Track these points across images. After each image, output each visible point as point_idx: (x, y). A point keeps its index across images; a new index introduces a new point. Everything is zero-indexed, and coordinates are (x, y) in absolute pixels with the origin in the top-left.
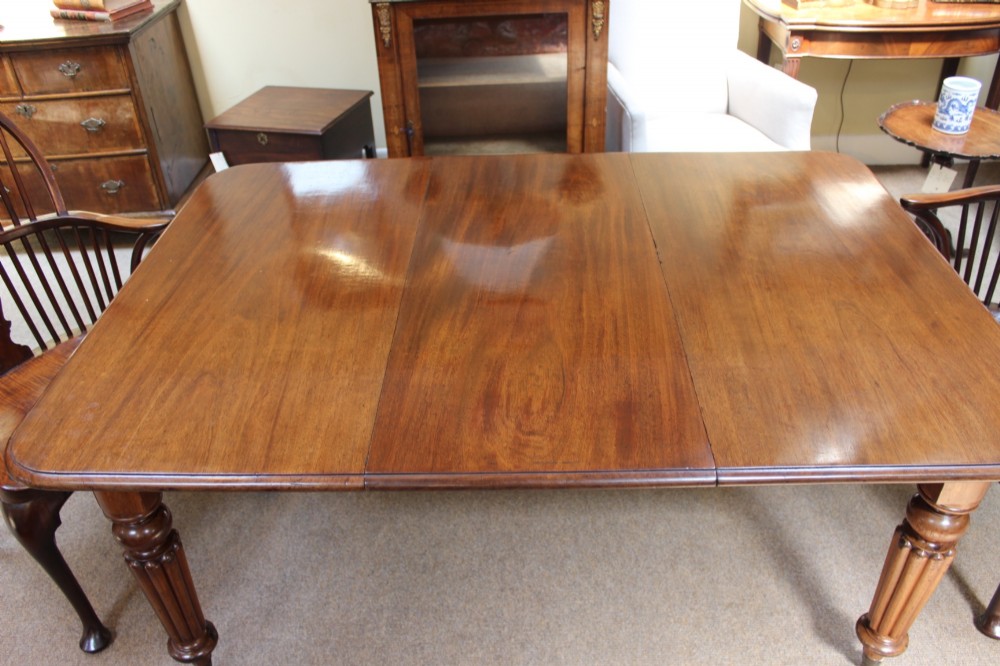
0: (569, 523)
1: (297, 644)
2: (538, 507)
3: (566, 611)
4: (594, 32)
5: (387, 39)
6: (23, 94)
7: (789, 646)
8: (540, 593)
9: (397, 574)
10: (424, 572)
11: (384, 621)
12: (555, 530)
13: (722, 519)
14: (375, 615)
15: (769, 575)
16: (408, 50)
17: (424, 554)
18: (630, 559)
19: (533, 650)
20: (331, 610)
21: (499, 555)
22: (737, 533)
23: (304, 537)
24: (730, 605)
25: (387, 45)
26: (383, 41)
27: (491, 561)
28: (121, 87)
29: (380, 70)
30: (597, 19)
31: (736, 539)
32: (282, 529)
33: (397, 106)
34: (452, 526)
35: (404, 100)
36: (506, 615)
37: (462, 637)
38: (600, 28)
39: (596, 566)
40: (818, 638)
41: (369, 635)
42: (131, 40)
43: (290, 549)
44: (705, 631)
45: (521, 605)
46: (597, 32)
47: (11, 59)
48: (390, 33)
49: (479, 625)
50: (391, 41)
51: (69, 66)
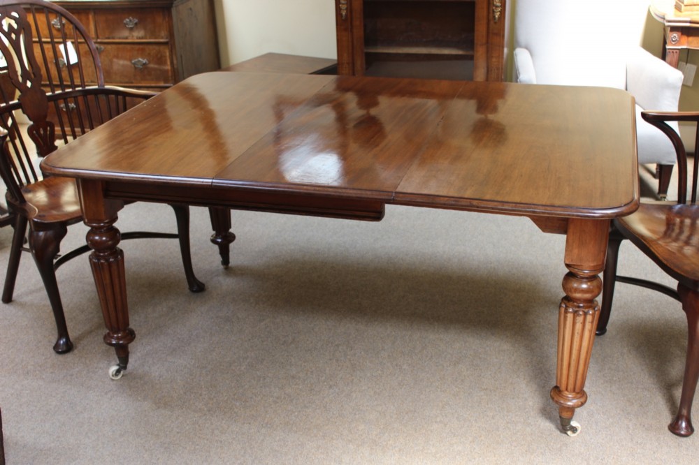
0: (393, 333)
1: (186, 366)
2: (376, 323)
3: (369, 375)
4: (494, 17)
5: (344, 13)
6: (98, 38)
7: (517, 415)
8: (355, 364)
9: (265, 343)
10: (283, 344)
11: (246, 363)
12: (382, 336)
13: (506, 346)
14: (241, 360)
15: (524, 379)
16: (358, 22)
17: (288, 336)
18: (427, 356)
19: (337, 390)
20: (215, 354)
21: (336, 343)
22: (513, 355)
23: (212, 318)
24: (486, 389)
25: (343, 18)
26: (341, 15)
27: (330, 345)
28: (162, 38)
29: (338, 35)
30: (497, 7)
31: (510, 358)
32: (199, 313)
33: (348, 63)
34: (312, 325)
35: (353, 59)
36: (327, 371)
37: (293, 377)
38: (498, 14)
39: (401, 356)
40: (541, 415)
41: (234, 368)
42: (174, 5)
43: (201, 323)
44: (460, 399)
45: (340, 368)
46: (497, 16)
47: (95, 13)
48: (347, 9)
49: (307, 374)
50: (346, 15)
51: (130, 21)
